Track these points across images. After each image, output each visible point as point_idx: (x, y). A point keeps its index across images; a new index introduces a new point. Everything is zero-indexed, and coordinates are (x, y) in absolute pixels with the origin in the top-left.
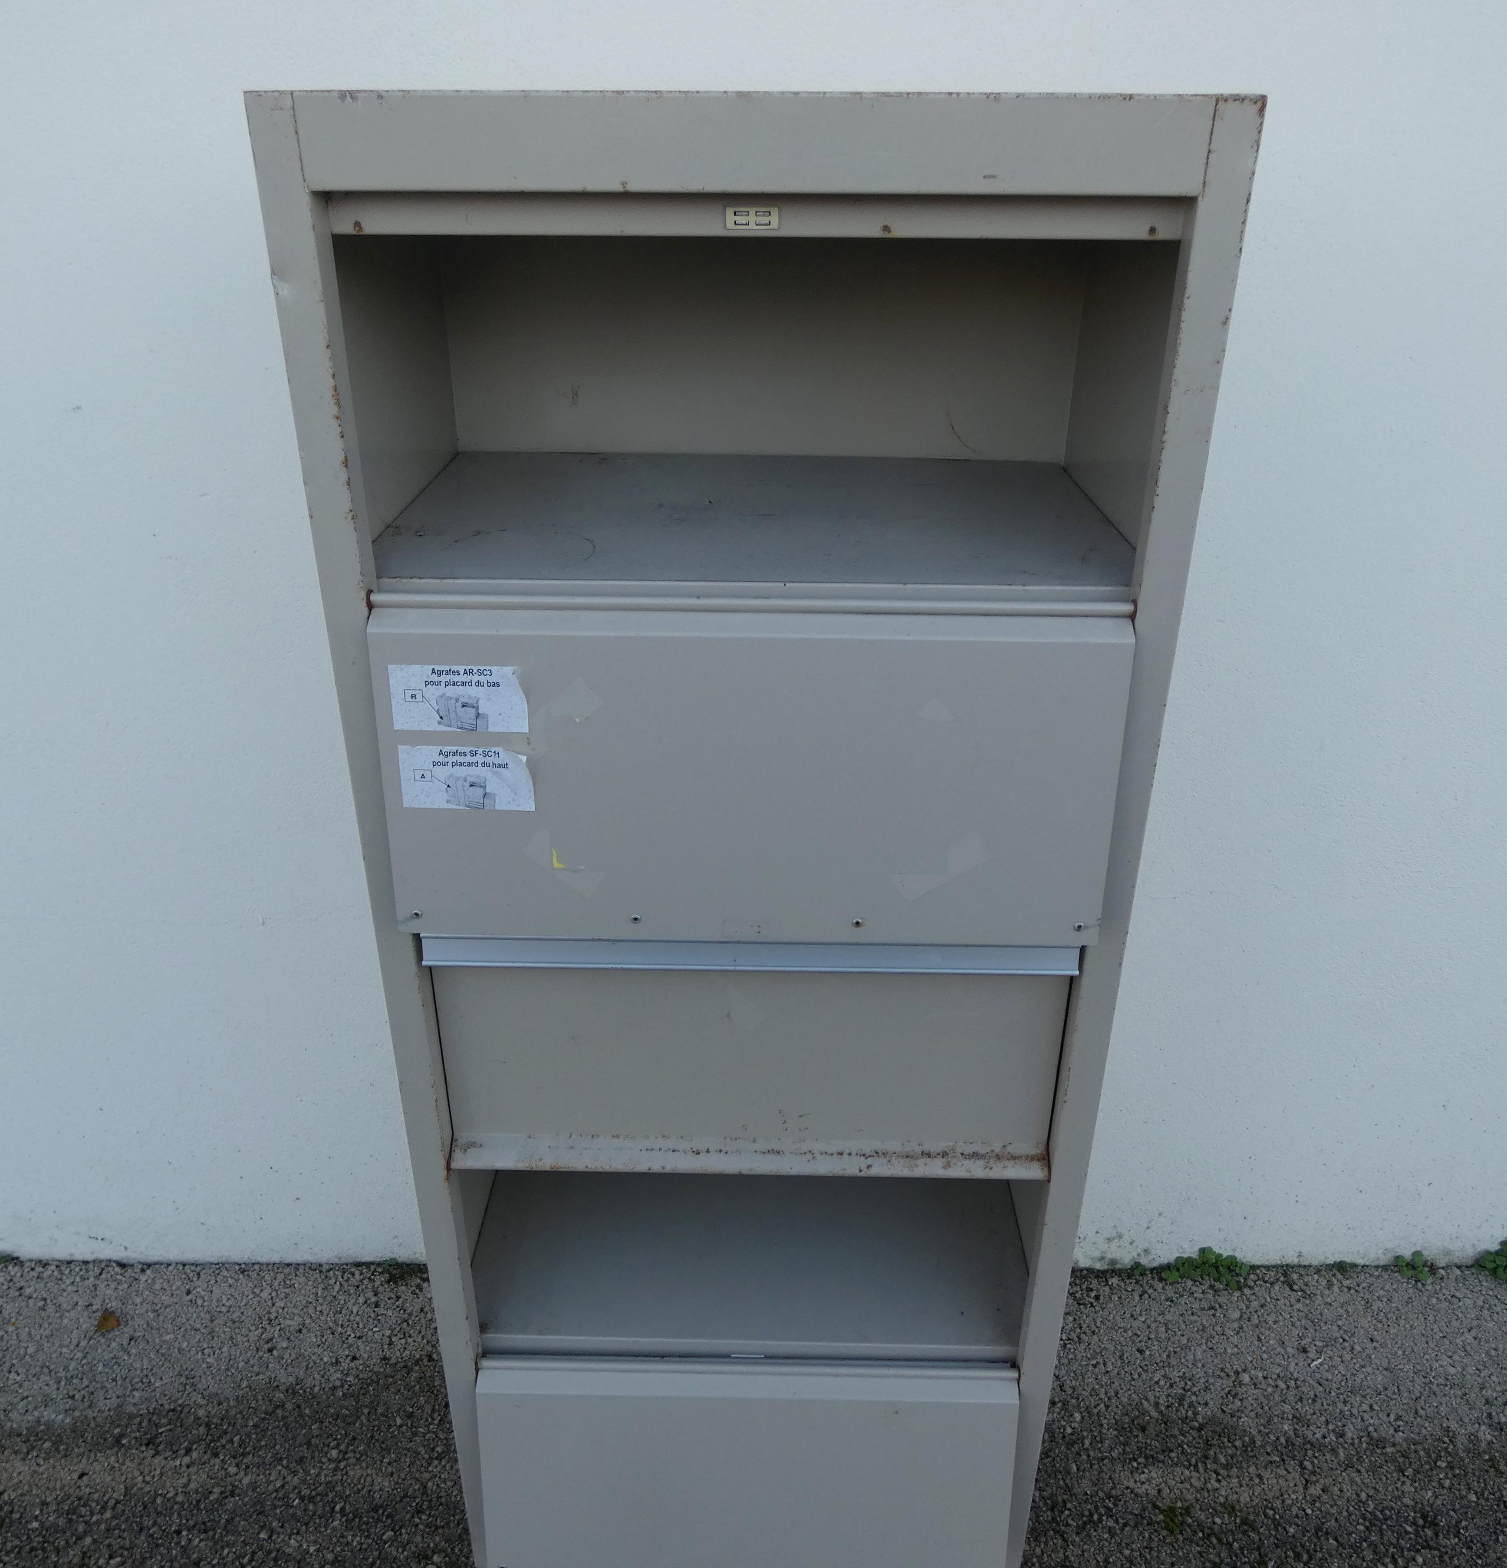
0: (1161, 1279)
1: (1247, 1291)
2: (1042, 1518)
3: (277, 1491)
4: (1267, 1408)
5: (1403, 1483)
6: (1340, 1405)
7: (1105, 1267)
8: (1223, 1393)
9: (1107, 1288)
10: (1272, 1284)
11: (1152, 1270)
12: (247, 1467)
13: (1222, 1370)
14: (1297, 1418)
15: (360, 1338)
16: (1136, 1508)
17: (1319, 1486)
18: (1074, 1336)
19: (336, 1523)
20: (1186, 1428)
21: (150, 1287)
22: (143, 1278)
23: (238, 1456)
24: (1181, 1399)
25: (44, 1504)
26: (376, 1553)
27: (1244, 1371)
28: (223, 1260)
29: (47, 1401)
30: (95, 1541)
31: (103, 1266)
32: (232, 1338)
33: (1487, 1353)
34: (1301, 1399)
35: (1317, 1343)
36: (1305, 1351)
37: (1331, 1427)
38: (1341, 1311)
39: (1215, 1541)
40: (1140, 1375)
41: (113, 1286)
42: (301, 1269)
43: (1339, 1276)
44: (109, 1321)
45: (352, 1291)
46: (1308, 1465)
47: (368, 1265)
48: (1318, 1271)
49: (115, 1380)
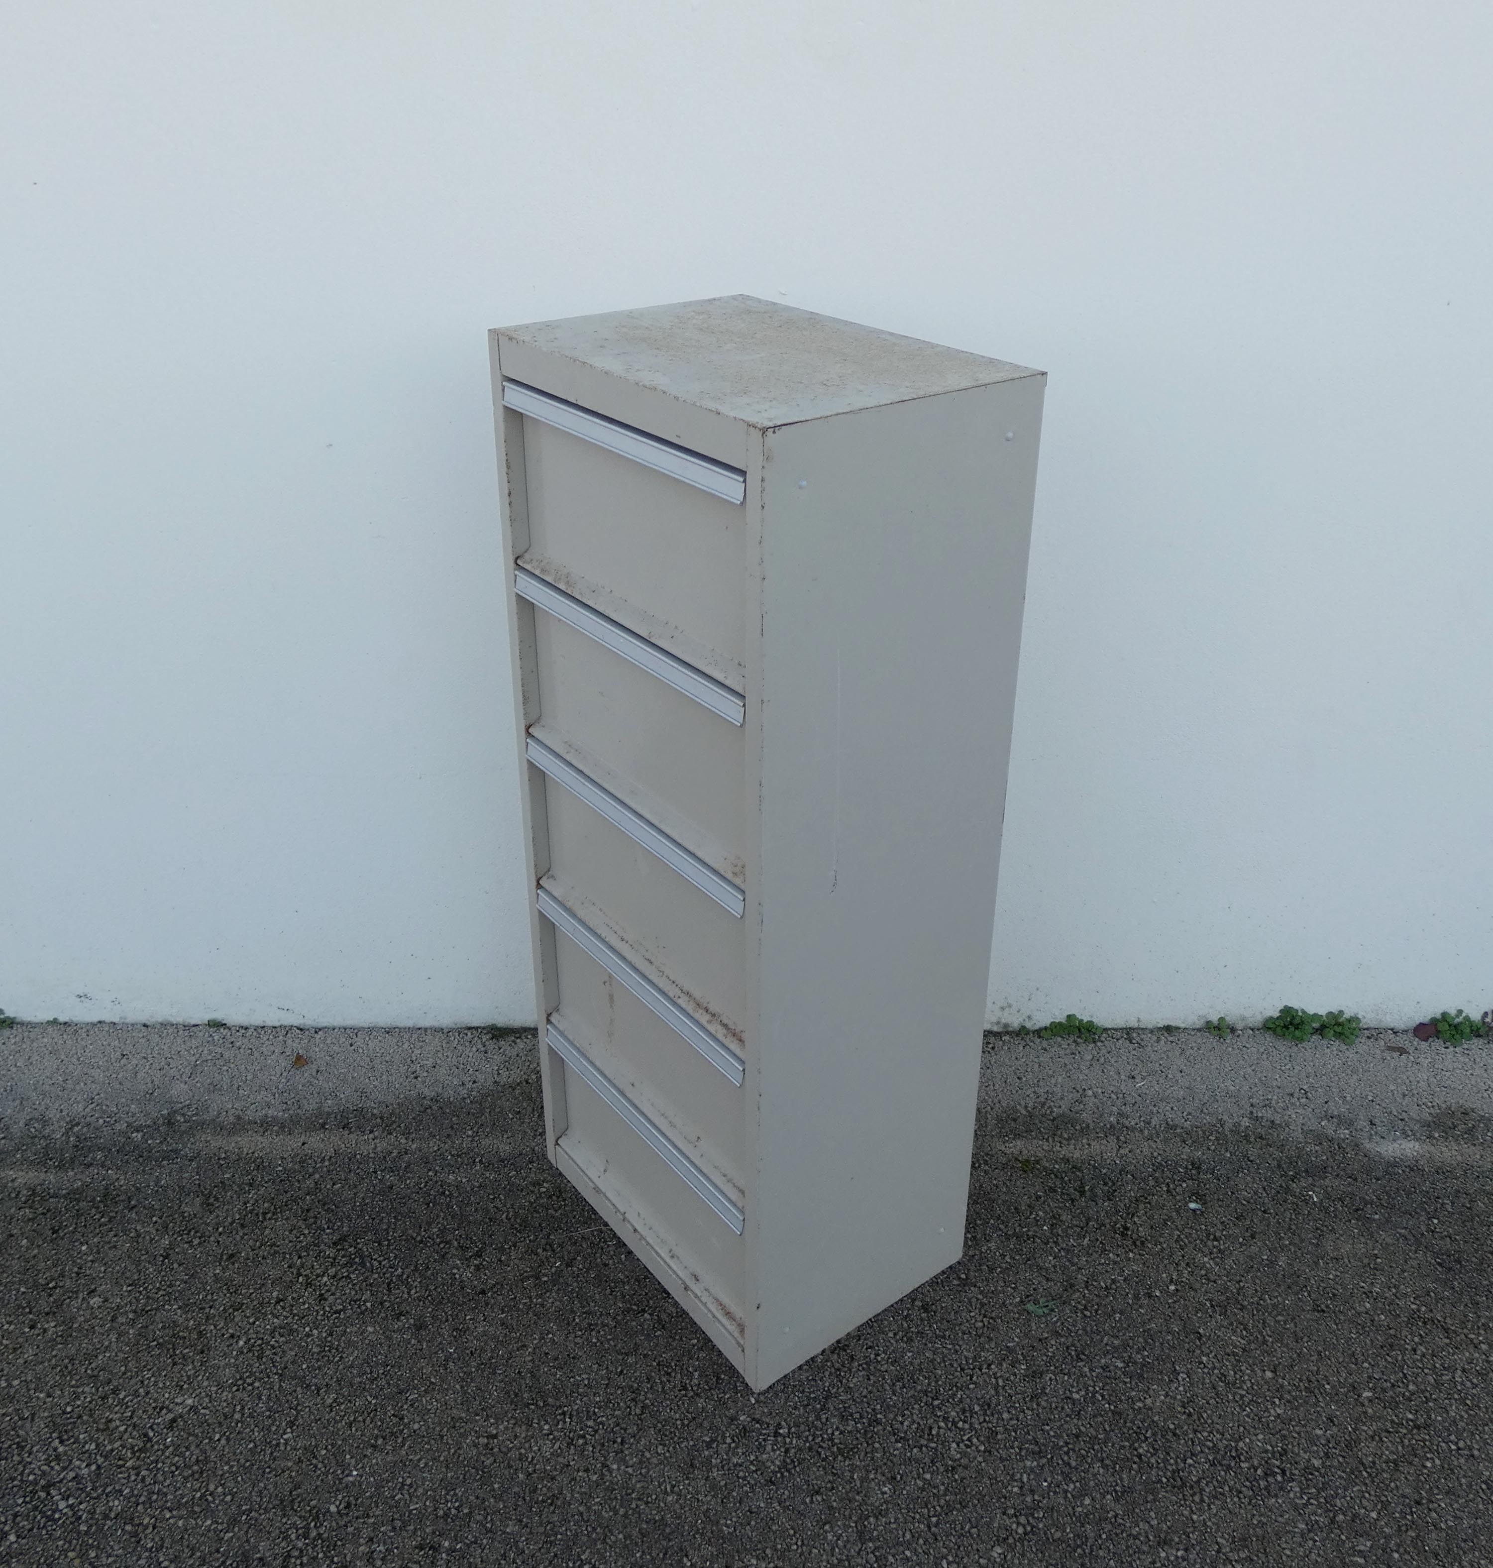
0: (1039, 1036)
1: (1099, 1043)
3: (435, 1152)
4: (1100, 1109)
5: (1183, 1147)
6: (1151, 1107)
7: (1002, 1029)
8: (1072, 1101)
9: (1001, 1042)
10: (1117, 1039)
11: (1034, 1031)
12: (413, 1140)
13: (1074, 1088)
14: (1121, 1114)
15: (476, 1071)
16: (1004, 1160)
17: (1127, 1149)
19: (478, 1168)
20: (1044, 1119)
21: (323, 1040)
22: (317, 1036)
23: (406, 1133)
24: (1043, 1104)
25: (282, 1158)
27: (1089, 1089)
28: (373, 1025)
29: (269, 1105)
30: (321, 1176)
31: (288, 1030)
32: (388, 1071)
33: (1260, 1079)
34: (1125, 1104)
35: (1143, 1073)
37: (1142, 1119)
38: (1163, 1055)
40: (1017, 1091)
41: (297, 1041)
42: (429, 1031)
43: (1166, 1034)
44: (299, 1061)
45: (467, 1044)
46: (1122, 1138)
47: (476, 1028)
48: (1152, 1032)
49: (312, 1094)
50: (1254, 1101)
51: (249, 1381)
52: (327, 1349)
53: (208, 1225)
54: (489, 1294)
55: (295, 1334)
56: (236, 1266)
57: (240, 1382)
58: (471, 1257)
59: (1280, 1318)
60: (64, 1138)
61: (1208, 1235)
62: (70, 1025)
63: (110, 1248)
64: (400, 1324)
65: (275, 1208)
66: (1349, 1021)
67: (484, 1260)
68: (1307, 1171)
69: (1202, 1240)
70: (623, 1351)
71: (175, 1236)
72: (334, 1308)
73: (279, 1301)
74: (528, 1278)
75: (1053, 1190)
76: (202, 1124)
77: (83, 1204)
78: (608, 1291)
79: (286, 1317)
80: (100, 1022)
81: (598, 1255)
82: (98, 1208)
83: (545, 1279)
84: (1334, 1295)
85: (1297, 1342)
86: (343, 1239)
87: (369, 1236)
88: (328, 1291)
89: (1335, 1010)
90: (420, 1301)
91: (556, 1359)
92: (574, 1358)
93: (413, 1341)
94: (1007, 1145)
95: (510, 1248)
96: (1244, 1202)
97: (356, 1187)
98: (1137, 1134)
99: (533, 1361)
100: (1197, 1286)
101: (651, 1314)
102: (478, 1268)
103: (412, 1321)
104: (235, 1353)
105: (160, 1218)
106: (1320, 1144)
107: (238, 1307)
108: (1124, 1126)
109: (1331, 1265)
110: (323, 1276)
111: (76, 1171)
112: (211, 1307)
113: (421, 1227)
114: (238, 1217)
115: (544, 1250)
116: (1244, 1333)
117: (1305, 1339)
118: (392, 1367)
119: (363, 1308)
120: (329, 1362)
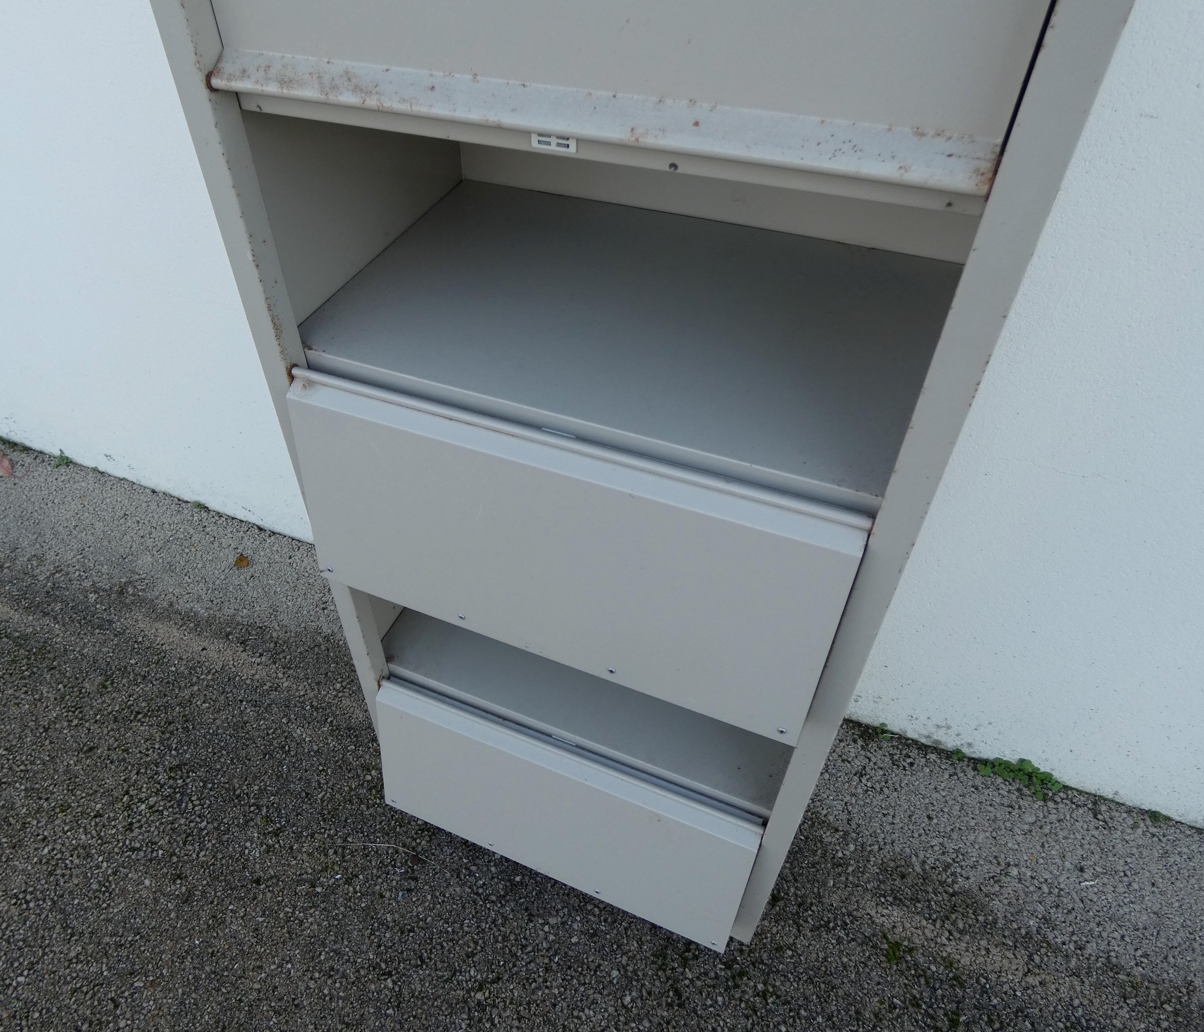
0: (975, 769)
1: (1051, 804)
2: (788, 909)
3: (300, 697)
4: (1021, 902)
5: (1121, 1007)
6: (1093, 925)
7: (929, 744)
8: (987, 876)
9: (924, 760)
10: (1078, 806)
11: (970, 759)
12: (289, 677)
13: (996, 857)
14: (1046, 920)
16: (868, 932)
17: (1038, 978)
18: (878, 787)
19: (326, 729)
20: (940, 889)
21: (271, 546)
22: (269, 541)
23: (286, 668)
24: (947, 867)
25: (181, 658)
26: (341, 756)
27: (1016, 865)
29: (199, 599)
30: (199, 689)
31: (250, 526)
32: (305, 594)
34: (1057, 906)
35: (1097, 869)
36: (1082, 870)
37: (1074, 938)
38: (1135, 850)
39: (923, 981)
40: (920, 835)
41: (251, 541)
43: (1149, 822)
44: (243, 561)
46: (1037, 958)
48: (1130, 811)
49: (236, 599)
51: (28, 897)
52: (103, 889)
53: (92, 708)
54: (262, 887)
55: (89, 860)
56: (88, 762)
57: (21, 896)
58: (269, 833)
60: (44, 582)
62: (104, 476)
63: (15, 704)
64: (173, 888)
65: (149, 711)
67: (278, 842)
70: (346, 1019)
71: (64, 711)
72: (133, 843)
73: (98, 815)
74: (305, 882)
75: (916, 1003)
76: (142, 601)
77: (22, 651)
78: (369, 931)
79: (93, 837)
80: (124, 478)
81: (380, 880)
82: (29, 659)
83: (319, 890)
86: (179, 767)
87: (201, 772)
88: (138, 822)
90: (202, 867)
91: (281, 1000)
92: (297, 1006)
93: (173, 915)
94: (880, 909)
95: (307, 837)
97: (219, 712)
98: (1059, 959)
99: (259, 991)
101: (394, 983)
102: (269, 849)
103: (184, 889)
105: (65, 687)
107: (65, 809)
108: (1045, 940)
110: (143, 802)
111: (35, 616)
112: (46, 800)
113: (246, 780)
114: (117, 708)
115: (336, 852)
118: (141, 938)
119: (154, 855)
120: (98, 906)
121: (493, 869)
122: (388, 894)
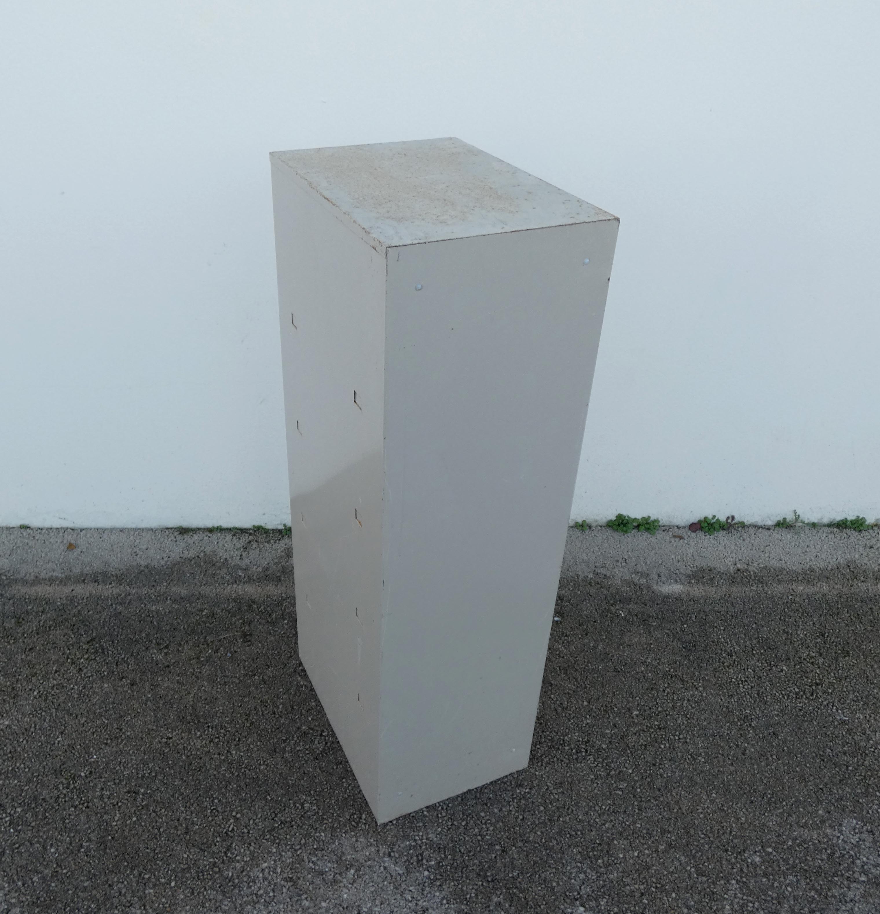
3: (145, 594)
12: (133, 588)
15: (170, 551)
19: (168, 602)
21: (85, 536)
22: (82, 533)
23: (130, 584)
25: (60, 598)
28: (113, 527)
29: (54, 571)
30: (82, 607)
31: (66, 530)
32: (121, 552)
33: (601, 553)
41: (70, 536)
42: (145, 530)
44: (71, 547)
45: (166, 537)
47: (172, 528)
49: (78, 564)
50: (597, 564)
51: (39, 712)
52: (82, 696)
53: (18, 633)
54: (172, 667)
55: (65, 688)
56: (34, 654)
57: (34, 713)
58: (162, 648)
59: (595, 675)
61: (563, 634)
64: (122, 683)
65: (56, 624)
66: (654, 521)
67: (170, 650)
68: (620, 601)
69: (559, 637)
70: (242, 695)
72: (87, 675)
73: (56, 672)
74: (193, 659)
76: (16, 581)
78: (236, 665)
79: (61, 680)
81: (232, 647)
83: (202, 659)
84: (626, 664)
85: (603, 687)
86: (93, 640)
87: (107, 638)
88: (84, 666)
89: (645, 516)
90: (134, 671)
91: (206, 699)
92: (216, 699)
93: (129, 692)
95: (184, 644)
96: (584, 617)
97: (100, 612)
99: (193, 700)
100: (554, 659)
101: (259, 677)
102: (166, 654)
103: (129, 681)
104: (32, 698)
106: (630, 587)
107: (34, 675)
109: (626, 649)
110: (81, 659)
112: (19, 675)
113: (136, 633)
114: (35, 629)
115: (203, 644)
116: (575, 683)
117: (607, 686)
118: (117, 704)
119: (103, 675)
120: (83, 702)
121: (286, 627)
122: (239, 650)
